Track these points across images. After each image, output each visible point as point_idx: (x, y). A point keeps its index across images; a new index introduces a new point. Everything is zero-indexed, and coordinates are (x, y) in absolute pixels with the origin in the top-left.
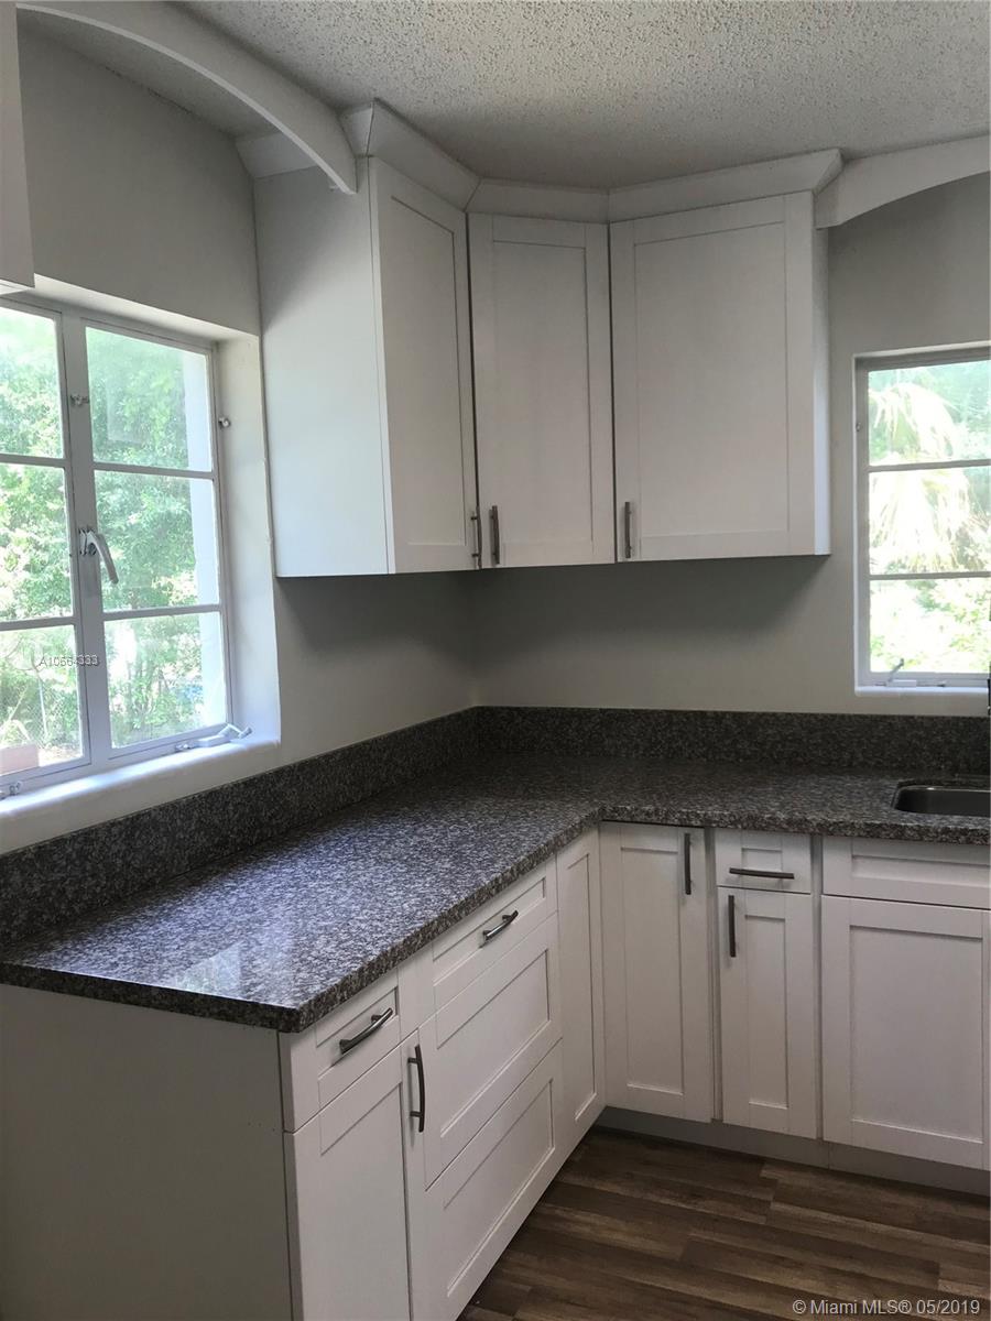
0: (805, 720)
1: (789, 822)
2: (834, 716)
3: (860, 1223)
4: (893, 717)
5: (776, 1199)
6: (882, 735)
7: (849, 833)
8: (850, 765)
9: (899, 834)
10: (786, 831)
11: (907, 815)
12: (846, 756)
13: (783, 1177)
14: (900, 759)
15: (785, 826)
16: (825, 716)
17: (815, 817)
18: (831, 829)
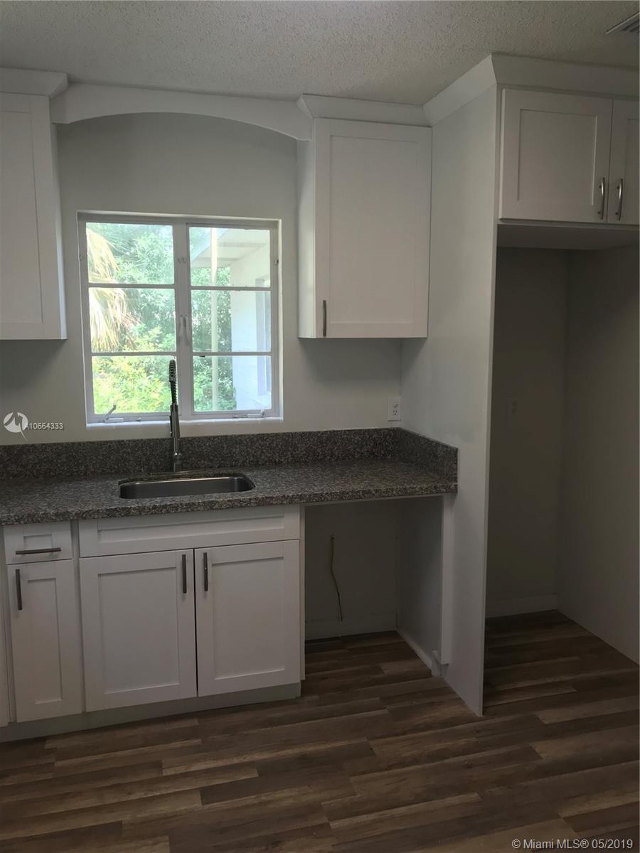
0: (54, 447)
1: (57, 515)
2: (73, 444)
3: (113, 754)
4: (111, 442)
5: (58, 759)
6: (105, 453)
7: (96, 516)
8: (85, 474)
9: (127, 513)
10: (55, 521)
11: (130, 501)
12: (82, 468)
13: (60, 744)
14: (116, 467)
15: (54, 518)
16: (68, 444)
17: (73, 509)
18: (84, 515)
